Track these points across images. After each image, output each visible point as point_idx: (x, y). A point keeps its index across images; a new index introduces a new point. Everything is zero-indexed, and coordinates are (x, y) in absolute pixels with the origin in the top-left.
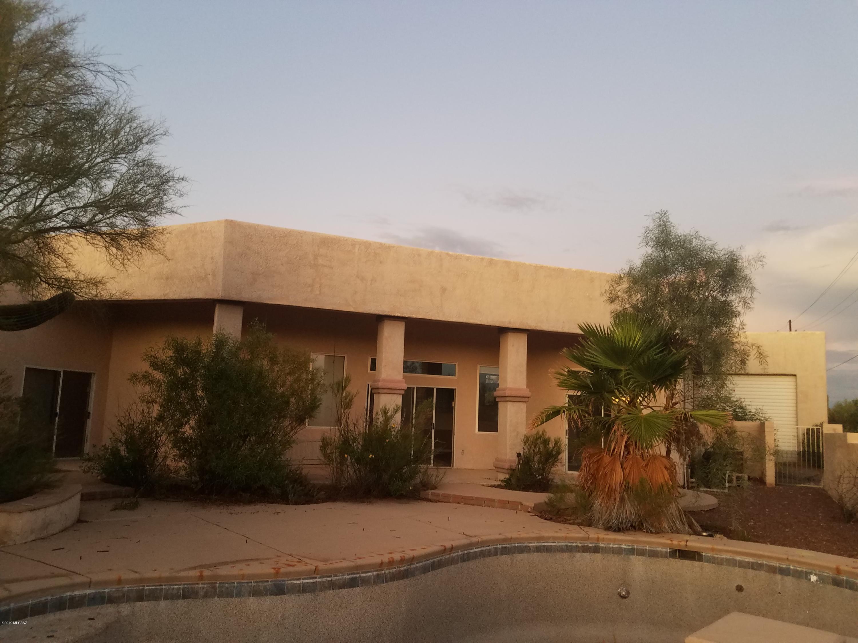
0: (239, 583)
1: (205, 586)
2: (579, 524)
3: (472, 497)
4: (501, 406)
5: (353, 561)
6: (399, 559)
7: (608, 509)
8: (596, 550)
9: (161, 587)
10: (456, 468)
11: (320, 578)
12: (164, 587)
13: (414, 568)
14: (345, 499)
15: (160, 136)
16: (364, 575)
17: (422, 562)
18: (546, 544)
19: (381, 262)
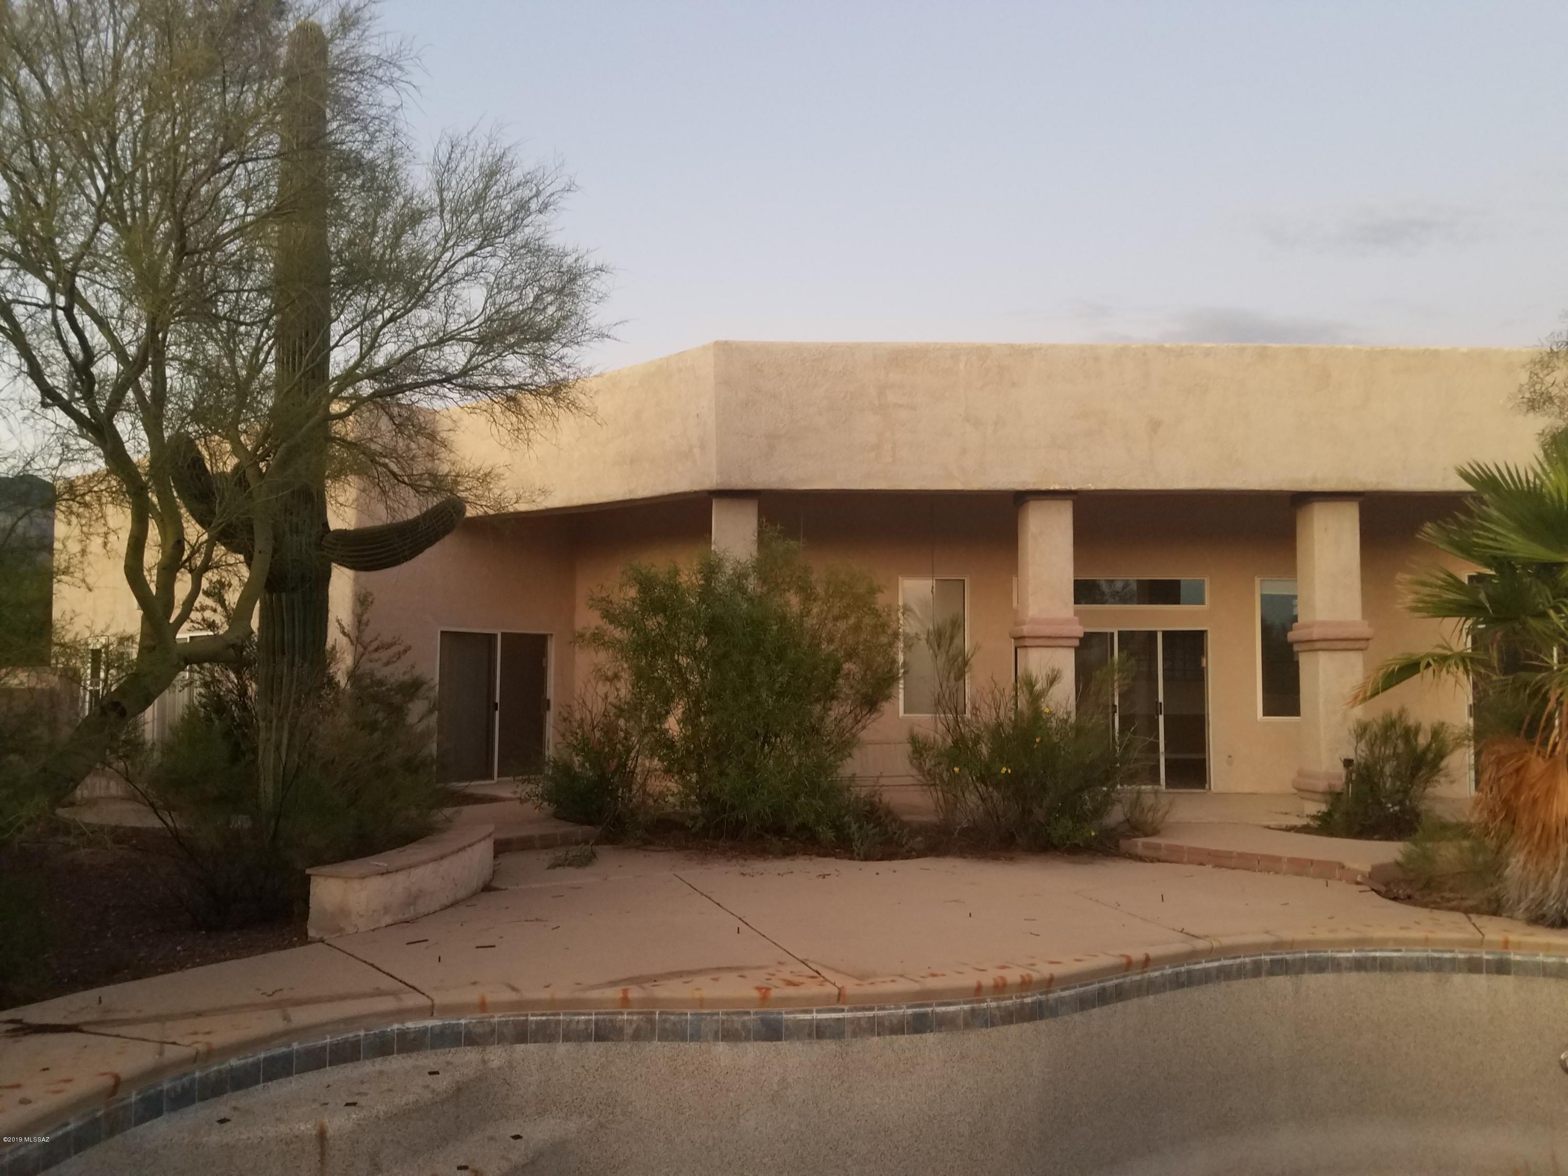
0: (696, 1014)
1: (635, 1018)
2: (1467, 911)
3: (1232, 852)
4: (1305, 662)
5: (917, 981)
6: (1018, 980)
7: (1539, 876)
8: (1501, 967)
9: (557, 1018)
10: (1216, 791)
11: (851, 1010)
12: (561, 1017)
13: (1056, 1000)
14: (962, 852)
15: (559, 194)
16: (943, 1009)
17: (1075, 987)
18: (1378, 954)
19: (1013, 384)
